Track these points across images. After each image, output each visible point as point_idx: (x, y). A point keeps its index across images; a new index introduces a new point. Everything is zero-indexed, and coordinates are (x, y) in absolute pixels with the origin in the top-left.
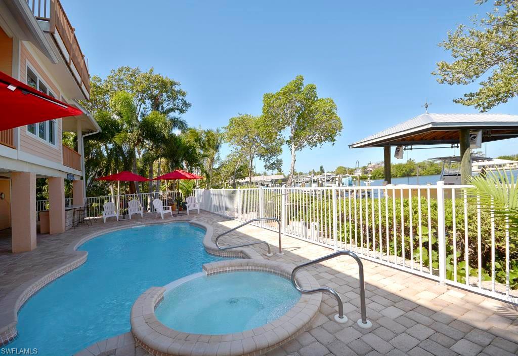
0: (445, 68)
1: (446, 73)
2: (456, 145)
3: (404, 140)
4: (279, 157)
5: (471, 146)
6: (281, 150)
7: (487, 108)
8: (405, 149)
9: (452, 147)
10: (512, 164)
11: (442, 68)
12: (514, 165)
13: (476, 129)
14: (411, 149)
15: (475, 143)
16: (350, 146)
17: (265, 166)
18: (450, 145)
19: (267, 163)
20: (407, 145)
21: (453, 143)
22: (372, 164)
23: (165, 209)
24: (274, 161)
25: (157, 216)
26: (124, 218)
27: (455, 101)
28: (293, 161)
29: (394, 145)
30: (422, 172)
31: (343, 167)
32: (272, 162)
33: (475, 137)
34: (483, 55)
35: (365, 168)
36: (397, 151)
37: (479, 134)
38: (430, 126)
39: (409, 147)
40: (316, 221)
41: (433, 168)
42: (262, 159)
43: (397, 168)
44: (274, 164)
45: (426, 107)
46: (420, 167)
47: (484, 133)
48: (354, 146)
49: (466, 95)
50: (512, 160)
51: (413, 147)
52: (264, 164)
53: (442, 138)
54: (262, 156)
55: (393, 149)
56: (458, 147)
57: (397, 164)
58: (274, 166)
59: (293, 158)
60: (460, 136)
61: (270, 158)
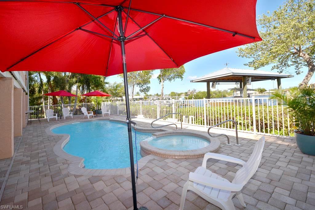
0: (241, 50)
1: (241, 52)
2: (237, 83)
3: (219, 79)
4: (148, 85)
5: (247, 84)
6: (149, 82)
7: (257, 68)
8: (216, 84)
9: (236, 84)
10: (256, 93)
11: (240, 50)
12: (257, 93)
13: (249, 76)
14: (219, 84)
15: (248, 83)
16: (191, 81)
17: (140, 90)
18: (235, 83)
19: (141, 88)
20: (217, 82)
21: (236, 82)
22: (190, 91)
23: (89, 113)
24: (145, 87)
25: (84, 117)
26: (61, 119)
27: (244, 64)
28: (162, 88)
29: (211, 82)
30: (215, 96)
31: (174, 92)
32: (144, 88)
33: (248, 80)
34: (256, 47)
35: (186, 93)
36: (213, 85)
37: (250, 79)
38: (232, 74)
39: (218, 83)
40: (192, 115)
41: (220, 94)
42: (138, 86)
43: (203, 94)
44: (145, 89)
45: (227, 65)
46: (214, 93)
47: (252, 78)
48: (194, 81)
49: (249, 63)
50: (256, 91)
51: (220, 83)
52: (139, 89)
53: (232, 80)
54: (138, 84)
55: (211, 83)
56: (238, 84)
57: (202, 91)
58: (145, 90)
59: (162, 86)
60: (243, 79)
61: (143, 85)
